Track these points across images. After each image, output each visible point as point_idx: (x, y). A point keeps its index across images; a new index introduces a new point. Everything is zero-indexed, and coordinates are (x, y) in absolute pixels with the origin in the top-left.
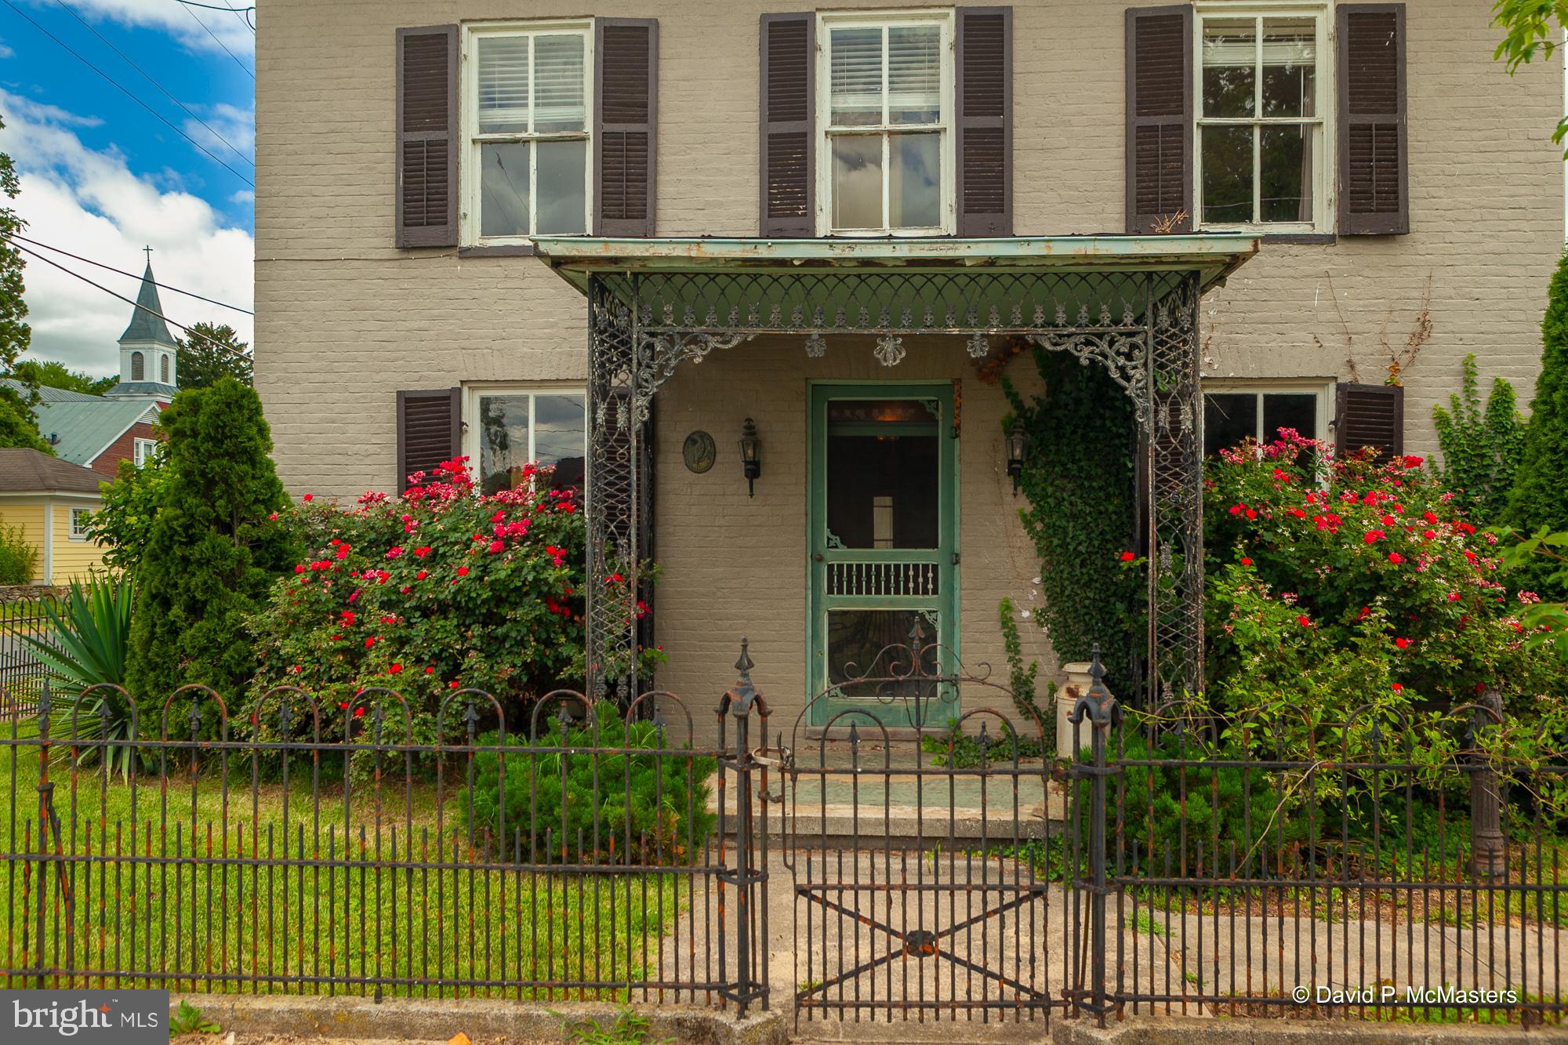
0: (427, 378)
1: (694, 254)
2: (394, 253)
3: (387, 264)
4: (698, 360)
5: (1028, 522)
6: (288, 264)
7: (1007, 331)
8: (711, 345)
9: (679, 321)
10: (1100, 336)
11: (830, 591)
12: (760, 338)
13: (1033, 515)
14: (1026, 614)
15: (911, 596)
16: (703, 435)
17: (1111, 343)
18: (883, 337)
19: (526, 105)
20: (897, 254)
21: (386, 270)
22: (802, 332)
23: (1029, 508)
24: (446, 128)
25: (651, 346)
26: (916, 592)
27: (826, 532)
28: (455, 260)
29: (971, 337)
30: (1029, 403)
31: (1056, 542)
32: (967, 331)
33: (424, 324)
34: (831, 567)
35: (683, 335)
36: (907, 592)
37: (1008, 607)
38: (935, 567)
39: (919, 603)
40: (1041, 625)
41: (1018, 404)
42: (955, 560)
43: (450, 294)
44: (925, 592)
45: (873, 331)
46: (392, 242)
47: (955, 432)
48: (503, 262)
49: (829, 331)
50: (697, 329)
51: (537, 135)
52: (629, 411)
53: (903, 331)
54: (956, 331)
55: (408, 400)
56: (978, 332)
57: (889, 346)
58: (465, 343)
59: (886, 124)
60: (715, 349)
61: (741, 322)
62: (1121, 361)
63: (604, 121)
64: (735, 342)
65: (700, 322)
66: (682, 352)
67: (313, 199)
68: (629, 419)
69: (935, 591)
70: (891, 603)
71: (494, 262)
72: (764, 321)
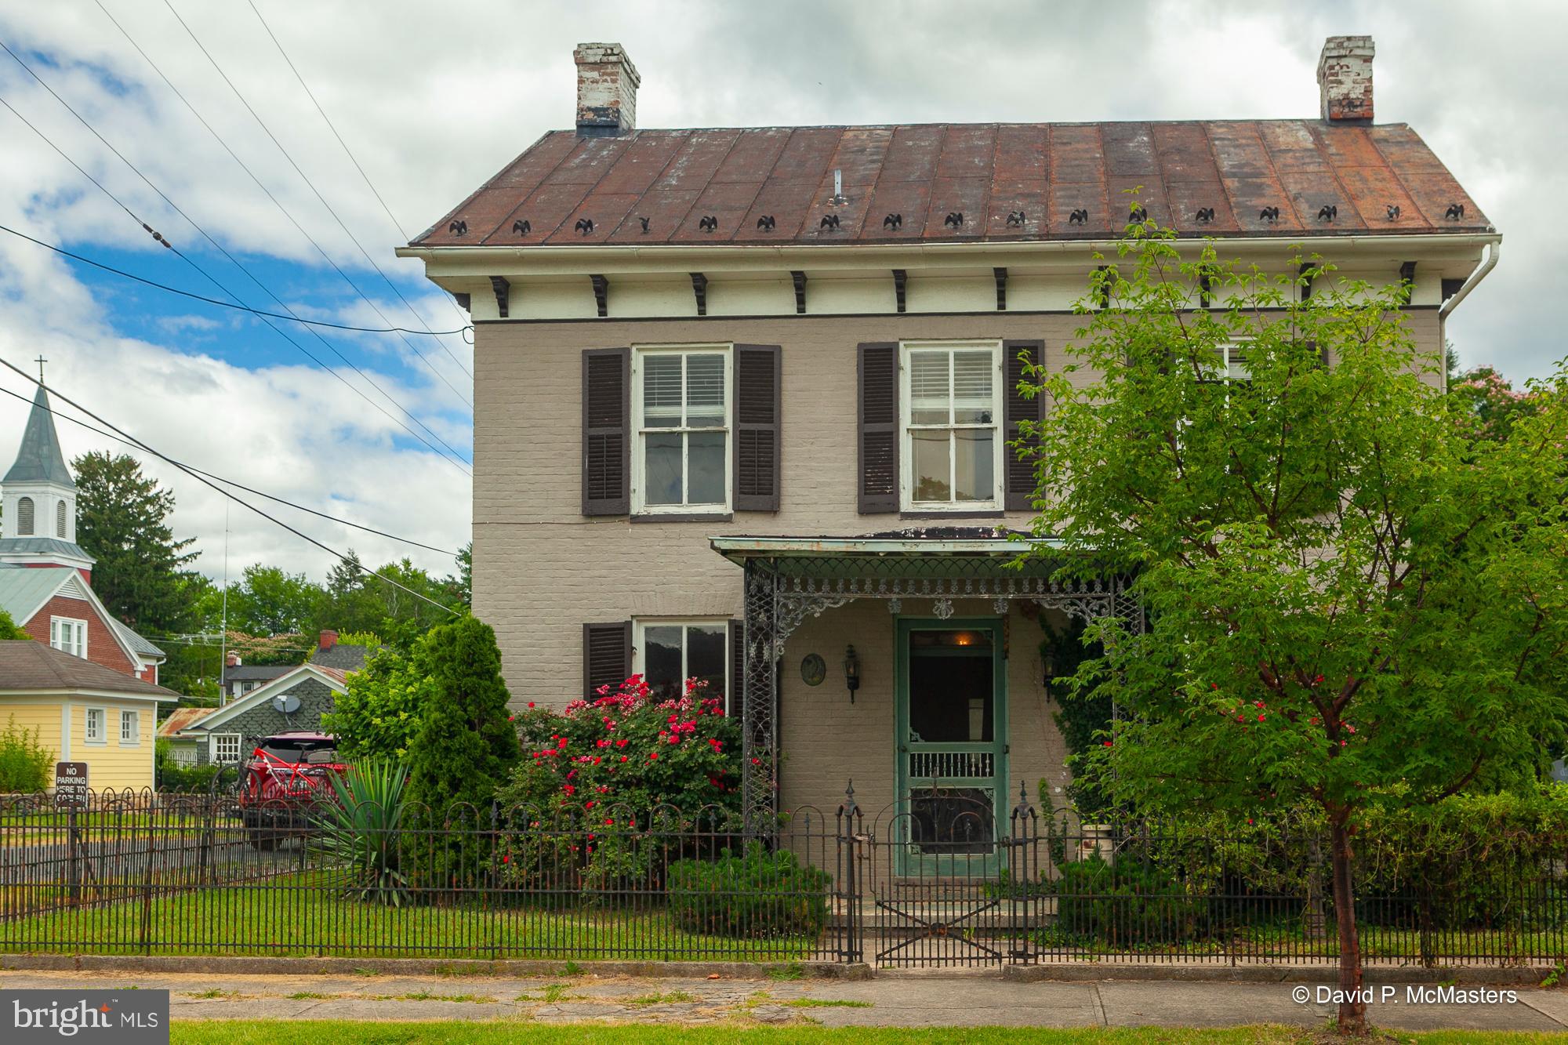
0: (606, 613)
1: (815, 549)
2: (579, 519)
3: (575, 527)
4: (817, 615)
5: (1059, 722)
6: (499, 526)
7: (1020, 596)
8: (826, 605)
9: (804, 589)
10: (1080, 599)
11: (913, 774)
12: (857, 600)
13: (1062, 716)
14: (1058, 790)
15: (973, 777)
16: (816, 658)
17: (1088, 604)
18: (939, 600)
19: (680, 404)
20: (946, 549)
21: (575, 531)
22: (887, 596)
23: (1059, 711)
24: (621, 425)
25: (785, 605)
26: (977, 774)
27: (909, 730)
28: (627, 524)
29: (997, 600)
30: (1059, 633)
31: (1079, 736)
32: (994, 597)
33: (604, 572)
34: (913, 756)
35: (807, 598)
36: (970, 774)
37: (1044, 785)
38: (991, 756)
39: (980, 782)
40: (1070, 798)
41: (1052, 635)
42: (1006, 750)
43: (624, 550)
44: (984, 774)
45: (933, 596)
46: (579, 510)
47: (1005, 655)
48: (664, 526)
49: (904, 596)
50: (816, 595)
51: (689, 429)
52: (772, 648)
53: (952, 596)
54: (986, 596)
55: (592, 630)
56: (1001, 597)
57: (943, 606)
58: (635, 587)
59: (952, 424)
60: (828, 608)
61: (847, 589)
62: (1094, 615)
63: (741, 421)
64: (841, 603)
65: (818, 589)
66: (806, 610)
67: (519, 478)
68: (771, 654)
69: (991, 774)
70: (959, 782)
71: (657, 526)
72: (861, 589)
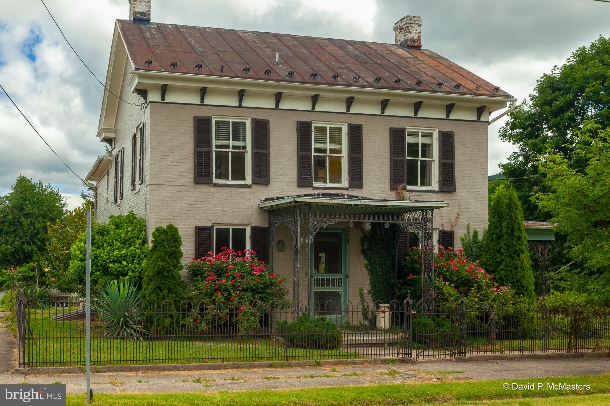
0: (203, 222)
1: (330, 202)
2: (192, 184)
3: (191, 187)
4: (324, 227)
5: (366, 267)
6: (160, 186)
7: (393, 222)
8: (328, 223)
9: (320, 217)
11: (314, 286)
12: (339, 222)
13: (368, 264)
14: (366, 291)
15: (335, 287)
16: (282, 241)
17: (415, 225)
18: (366, 222)
19: (229, 140)
20: (375, 204)
21: (190, 189)
22: (349, 221)
23: (367, 262)
24: (209, 147)
25: (314, 223)
26: (336, 286)
27: (313, 269)
28: (211, 187)
29: (385, 223)
31: (374, 272)
32: (385, 222)
33: (202, 206)
34: (315, 279)
35: (321, 221)
36: (334, 286)
37: (361, 290)
38: (341, 279)
39: (338, 289)
40: (369, 294)
42: (347, 277)
43: (210, 197)
44: (339, 286)
45: (364, 221)
46: (192, 181)
47: (348, 241)
48: (225, 188)
49: (355, 220)
50: (325, 219)
51: (233, 150)
53: (371, 221)
54: (382, 221)
55: (199, 229)
56: (387, 222)
57: (367, 225)
58: (214, 212)
59: (328, 154)
60: (329, 224)
61: (335, 218)
62: (417, 229)
63: (255, 149)
64: (333, 223)
65: (325, 217)
66: (321, 225)
67: (168, 166)
69: (341, 286)
70: (330, 289)
71: (222, 188)
72: (340, 218)
